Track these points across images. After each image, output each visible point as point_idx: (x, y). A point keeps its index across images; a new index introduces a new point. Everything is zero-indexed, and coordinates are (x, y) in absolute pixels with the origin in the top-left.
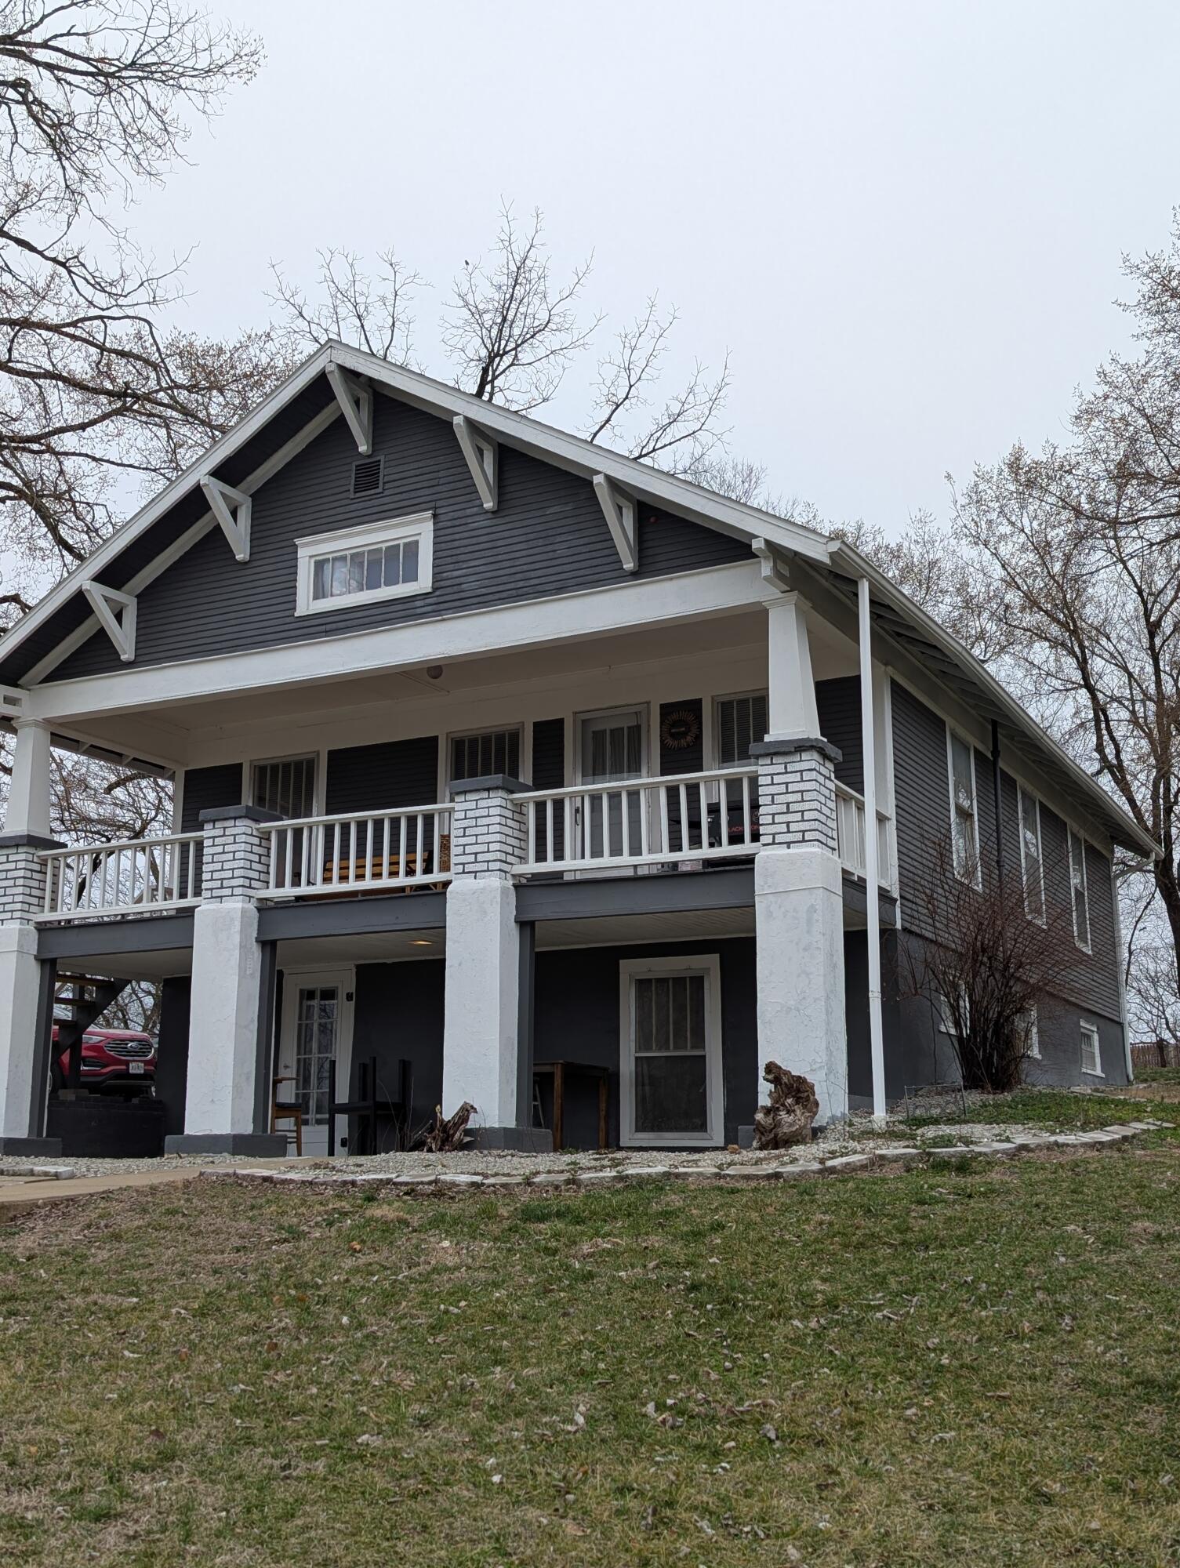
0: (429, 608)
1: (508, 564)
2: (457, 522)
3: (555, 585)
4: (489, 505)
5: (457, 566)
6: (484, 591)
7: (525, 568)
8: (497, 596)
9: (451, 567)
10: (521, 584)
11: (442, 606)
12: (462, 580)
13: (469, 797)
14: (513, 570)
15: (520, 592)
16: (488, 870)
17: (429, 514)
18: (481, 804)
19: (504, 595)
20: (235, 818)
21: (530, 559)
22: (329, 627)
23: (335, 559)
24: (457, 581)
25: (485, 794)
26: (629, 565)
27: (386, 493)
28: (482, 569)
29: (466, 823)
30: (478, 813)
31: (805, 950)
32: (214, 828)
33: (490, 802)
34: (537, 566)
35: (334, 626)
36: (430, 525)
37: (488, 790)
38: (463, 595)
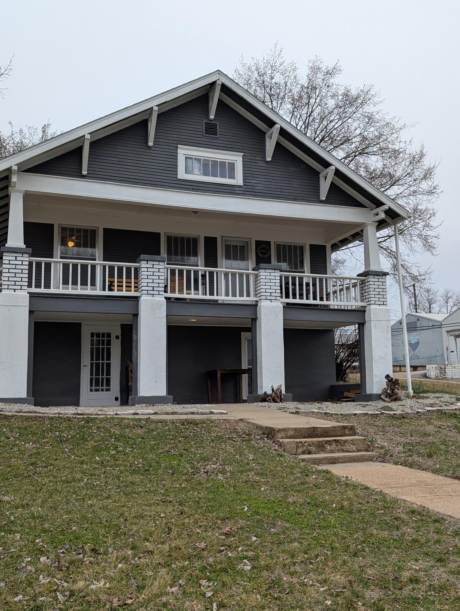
0: (241, 192)
1: (274, 184)
2: (253, 161)
3: (292, 197)
4: (269, 159)
5: (253, 178)
6: (264, 192)
7: (281, 187)
8: (270, 195)
9: (251, 178)
10: (280, 193)
11: (246, 193)
12: (256, 185)
13: (267, 271)
14: (276, 187)
15: (279, 196)
16: (276, 300)
17: (242, 154)
18: (272, 274)
19: (273, 195)
20: (159, 261)
21: (283, 185)
22: (194, 187)
23: (195, 159)
24: (253, 184)
25: (274, 271)
26: (323, 198)
27: (220, 139)
28: (263, 182)
29: (266, 281)
30: (271, 277)
31: (386, 339)
32: (147, 263)
33: (276, 274)
34: (286, 188)
35: (197, 188)
36: (241, 159)
37: (275, 269)
38: (255, 191)
